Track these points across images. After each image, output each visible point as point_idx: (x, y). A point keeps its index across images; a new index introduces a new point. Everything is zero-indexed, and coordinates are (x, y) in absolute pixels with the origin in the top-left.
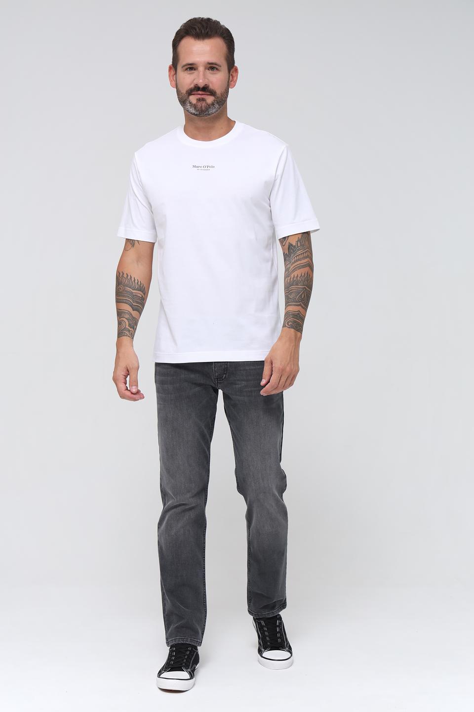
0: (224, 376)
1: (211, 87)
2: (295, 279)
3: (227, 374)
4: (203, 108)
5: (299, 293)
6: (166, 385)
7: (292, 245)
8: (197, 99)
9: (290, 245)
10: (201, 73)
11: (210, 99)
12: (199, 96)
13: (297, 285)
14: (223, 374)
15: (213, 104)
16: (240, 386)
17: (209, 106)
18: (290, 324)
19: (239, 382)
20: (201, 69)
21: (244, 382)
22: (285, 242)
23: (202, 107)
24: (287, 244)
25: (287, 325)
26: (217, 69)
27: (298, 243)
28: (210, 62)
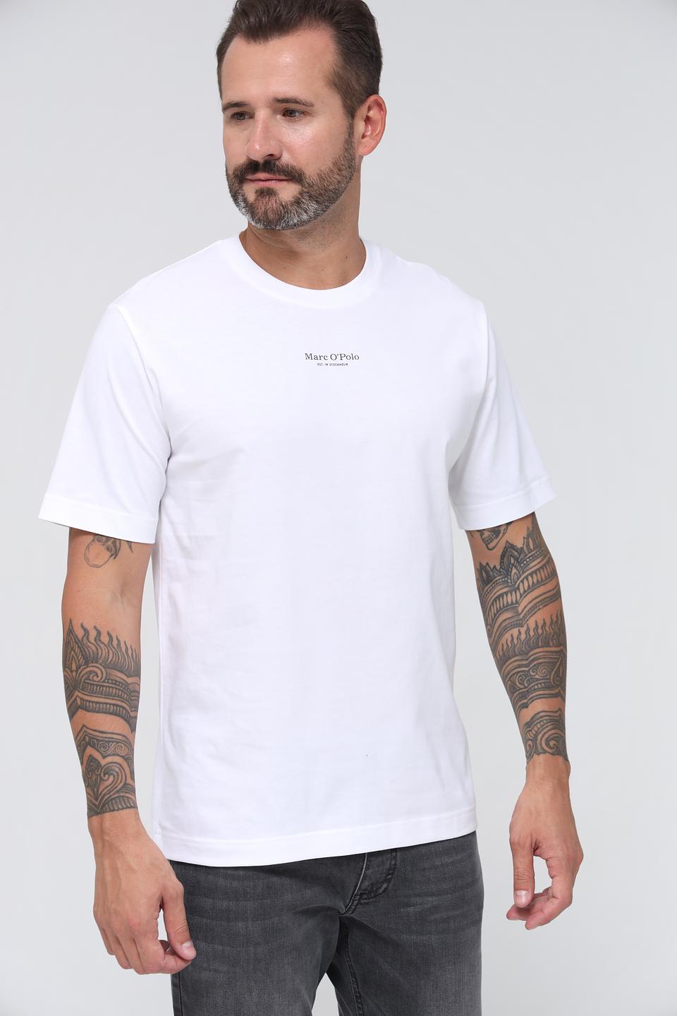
0: (385, 885)
1: (286, 158)
2: (540, 631)
3: (393, 882)
4: (271, 216)
5: (555, 663)
6: (240, 924)
7: (513, 547)
8: (256, 192)
9: (510, 547)
10: (260, 126)
11: (287, 192)
12: (261, 184)
13: (548, 645)
14: (383, 883)
15: (297, 202)
16: (418, 908)
17: (284, 210)
18: (552, 743)
19: (418, 900)
20: (262, 114)
21: (430, 899)
22: (495, 541)
23: (266, 213)
24: (502, 544)
25: (547, 749)
26: (304, 113)
27: (528, 542)
28: (281, 96)
